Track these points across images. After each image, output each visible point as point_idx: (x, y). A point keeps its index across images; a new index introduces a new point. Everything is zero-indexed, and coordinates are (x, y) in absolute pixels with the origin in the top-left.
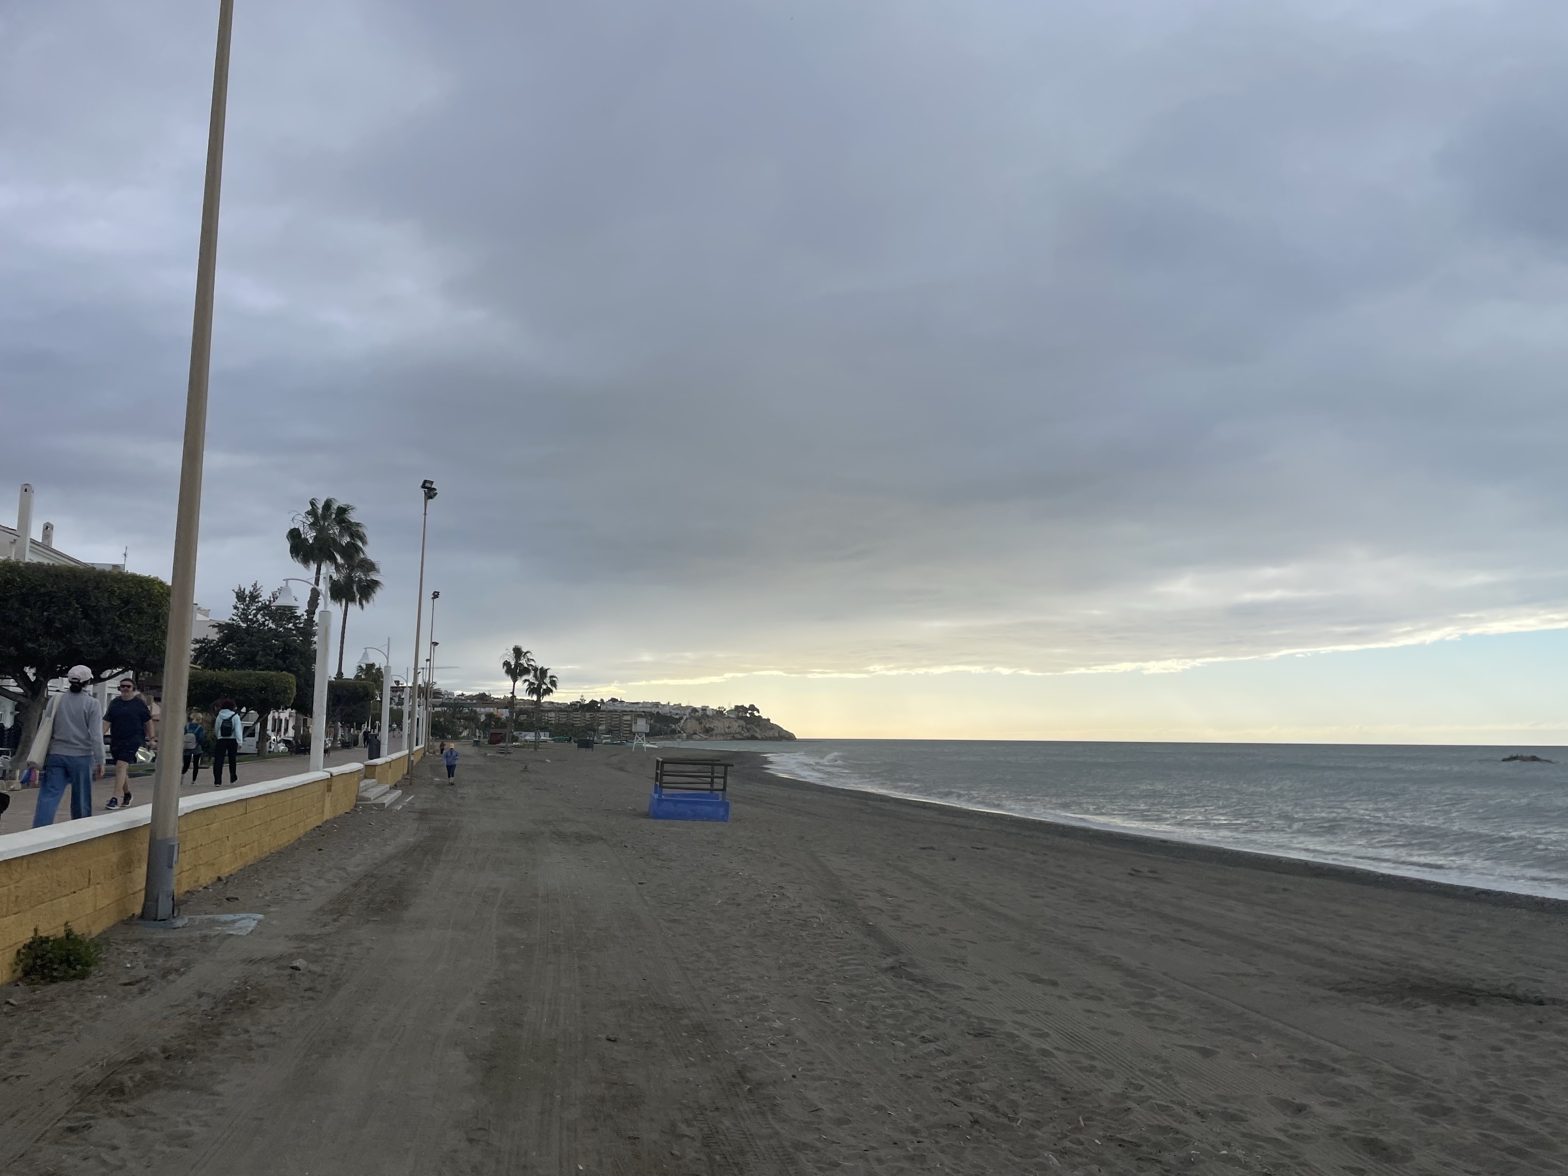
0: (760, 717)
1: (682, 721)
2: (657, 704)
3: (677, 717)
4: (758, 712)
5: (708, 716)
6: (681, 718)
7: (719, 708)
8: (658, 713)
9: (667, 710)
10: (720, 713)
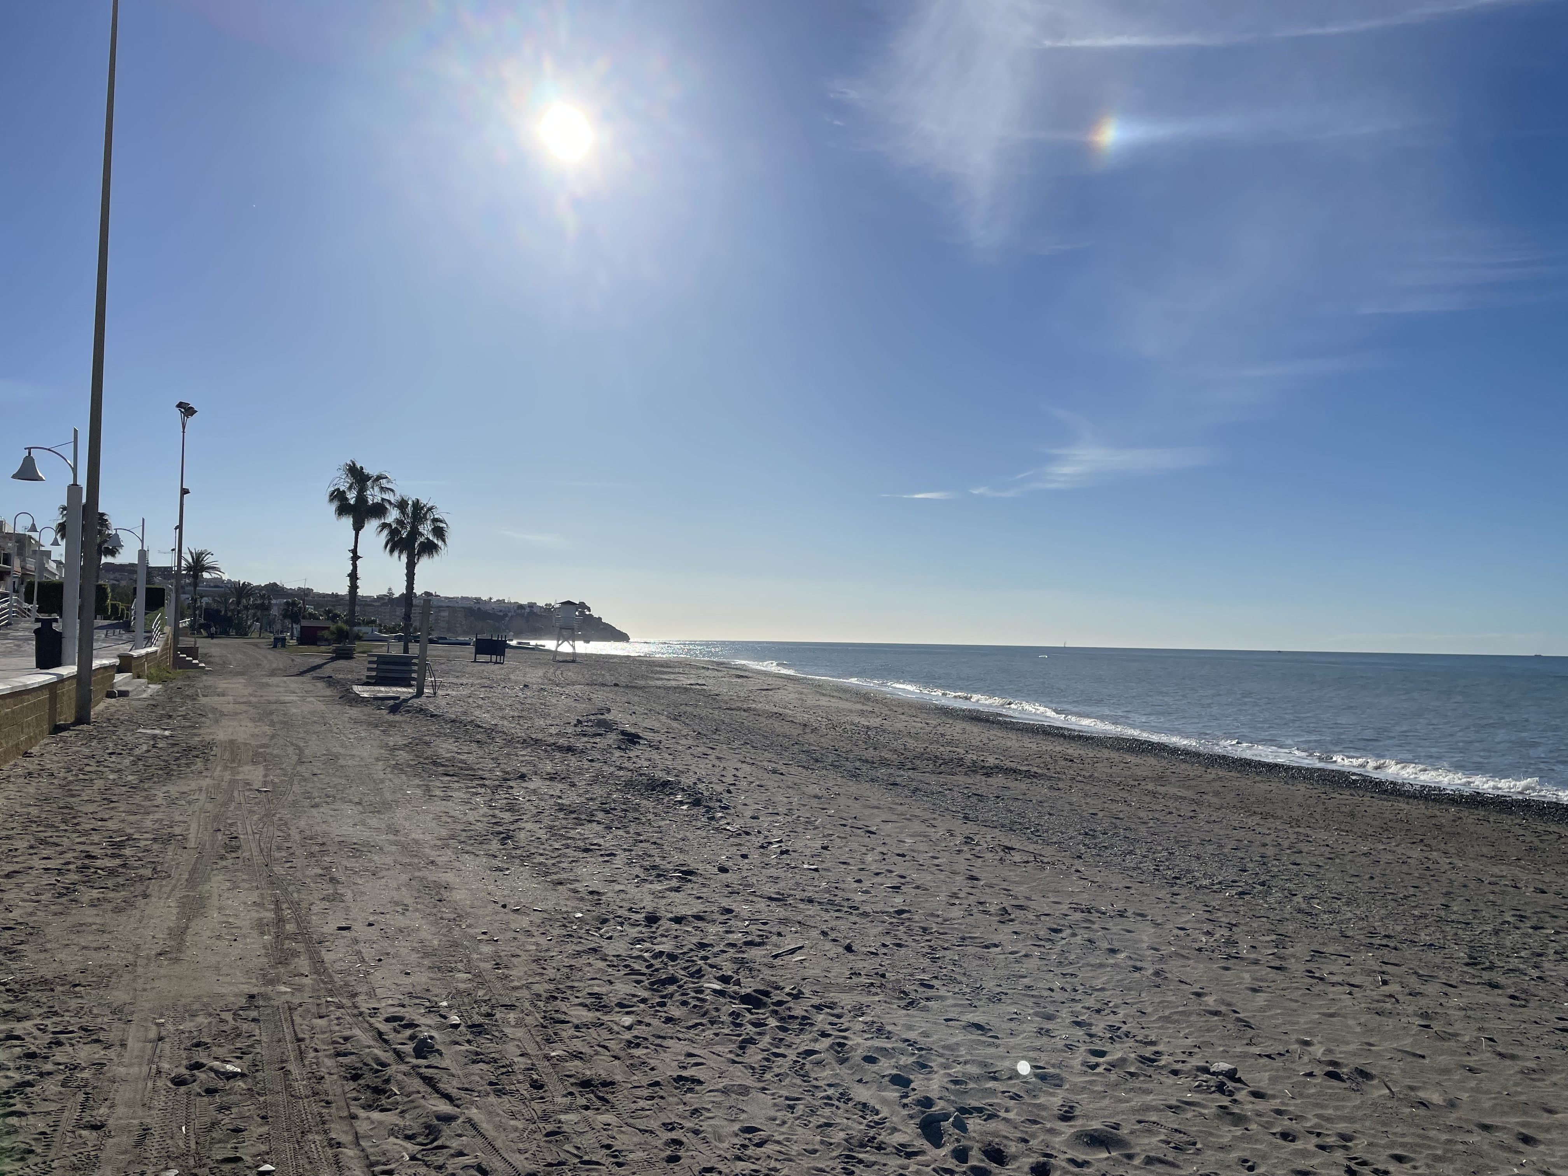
0: (591, 615)
1: (507, 619)
2: (478, 600)
3: (501, 614)
4: (589, 610)
5: (535, 614)
6: (506, 615)
7: (546, 605)
8: (479, 608)
9: (487, 607)
10: (548, 609)
